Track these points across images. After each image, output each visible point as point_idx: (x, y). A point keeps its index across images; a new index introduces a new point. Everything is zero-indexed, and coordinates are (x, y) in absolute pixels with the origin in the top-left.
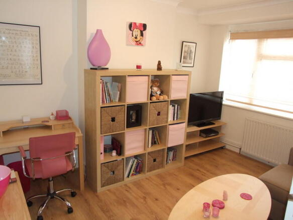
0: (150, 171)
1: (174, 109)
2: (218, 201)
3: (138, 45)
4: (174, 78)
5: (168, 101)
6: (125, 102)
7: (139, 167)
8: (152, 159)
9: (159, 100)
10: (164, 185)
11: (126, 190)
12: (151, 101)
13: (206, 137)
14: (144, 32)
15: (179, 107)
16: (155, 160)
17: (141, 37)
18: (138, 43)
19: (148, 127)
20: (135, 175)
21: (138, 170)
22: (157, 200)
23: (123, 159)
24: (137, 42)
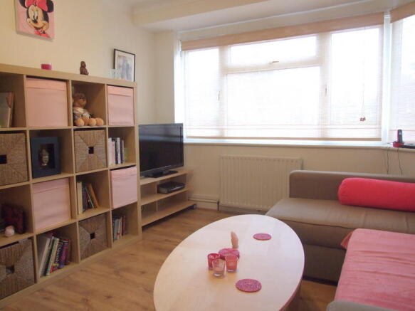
0: (87, 257)
1: (116, 145)
2: (226, 249)
3: (40, 34)
4: (110, 90)
5: (104, 129)
6: (25, 126)
7: (64, 252)
8: (88, 234)
9: (88, 125)
10: (117, 273)
11: (45, 298)
12: (76, 127)
13: (169, 192)
14: (49, 14)
15: (123, 142)
16: (93, 236)
17: (45, 22)
18: (41, 32)
19: (75, 175)
20: (59, 268)
21: (64, 257)
22: (109, 297)
23: (31, 238)
24: (37, 29)
